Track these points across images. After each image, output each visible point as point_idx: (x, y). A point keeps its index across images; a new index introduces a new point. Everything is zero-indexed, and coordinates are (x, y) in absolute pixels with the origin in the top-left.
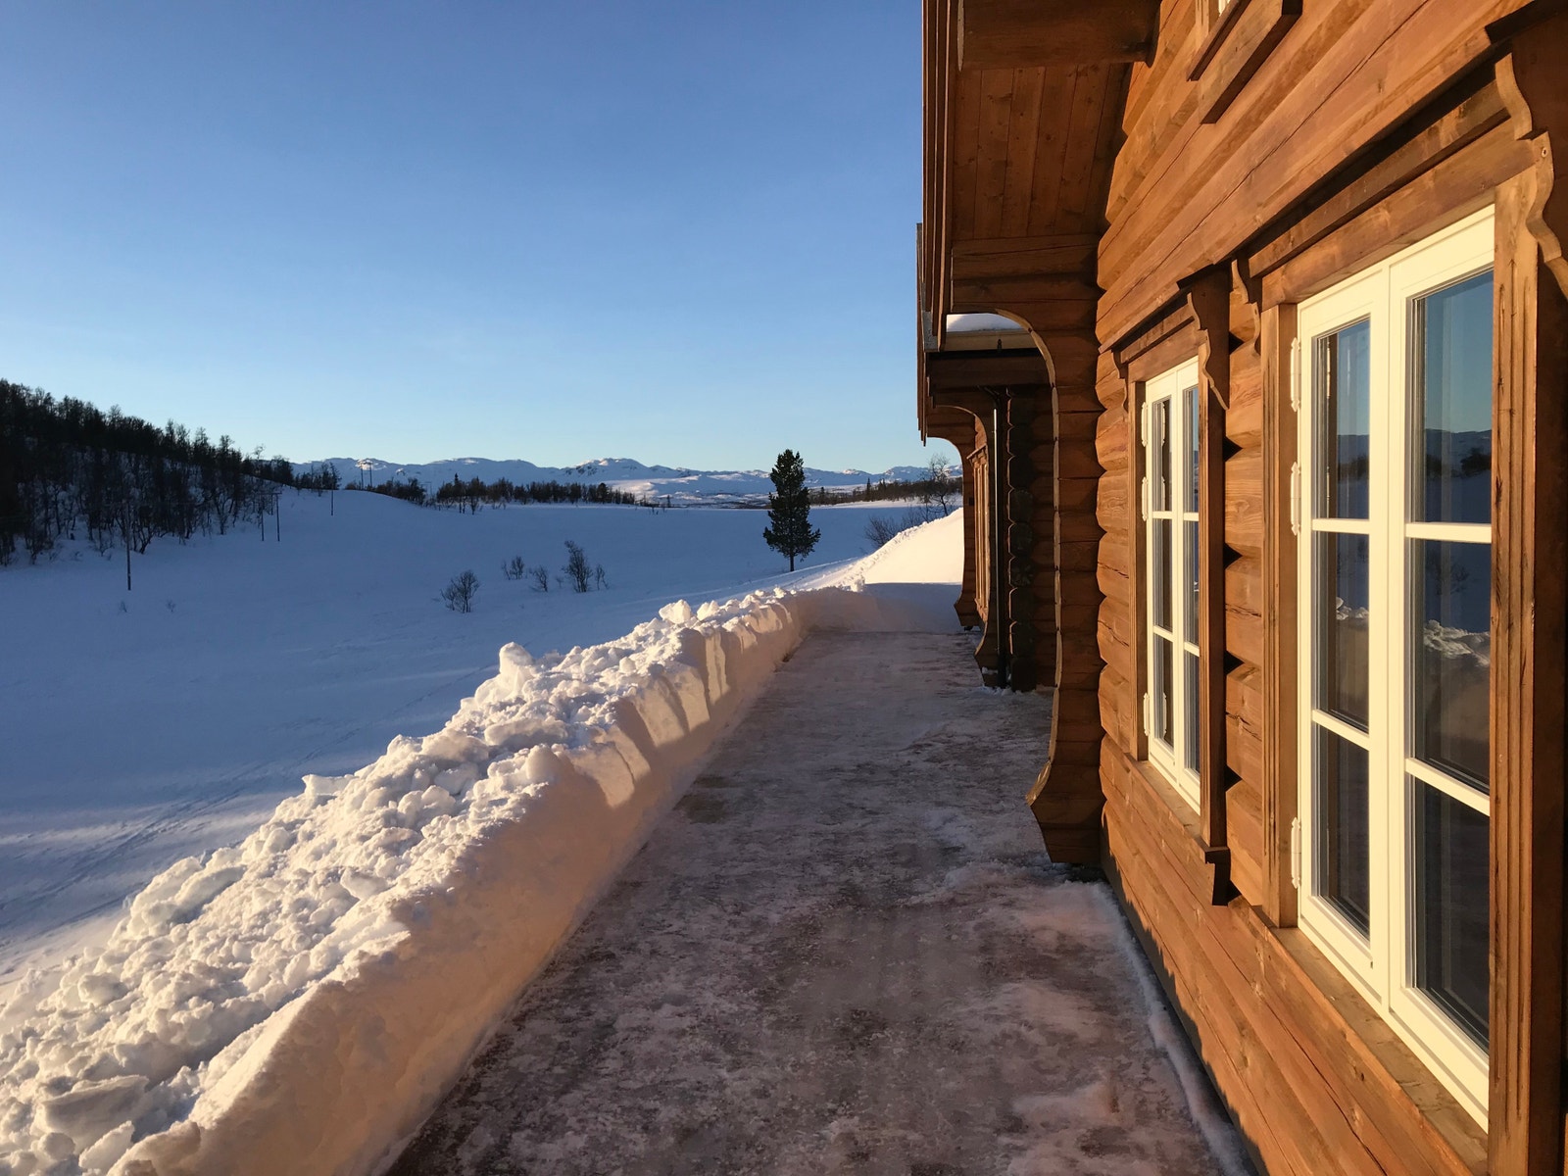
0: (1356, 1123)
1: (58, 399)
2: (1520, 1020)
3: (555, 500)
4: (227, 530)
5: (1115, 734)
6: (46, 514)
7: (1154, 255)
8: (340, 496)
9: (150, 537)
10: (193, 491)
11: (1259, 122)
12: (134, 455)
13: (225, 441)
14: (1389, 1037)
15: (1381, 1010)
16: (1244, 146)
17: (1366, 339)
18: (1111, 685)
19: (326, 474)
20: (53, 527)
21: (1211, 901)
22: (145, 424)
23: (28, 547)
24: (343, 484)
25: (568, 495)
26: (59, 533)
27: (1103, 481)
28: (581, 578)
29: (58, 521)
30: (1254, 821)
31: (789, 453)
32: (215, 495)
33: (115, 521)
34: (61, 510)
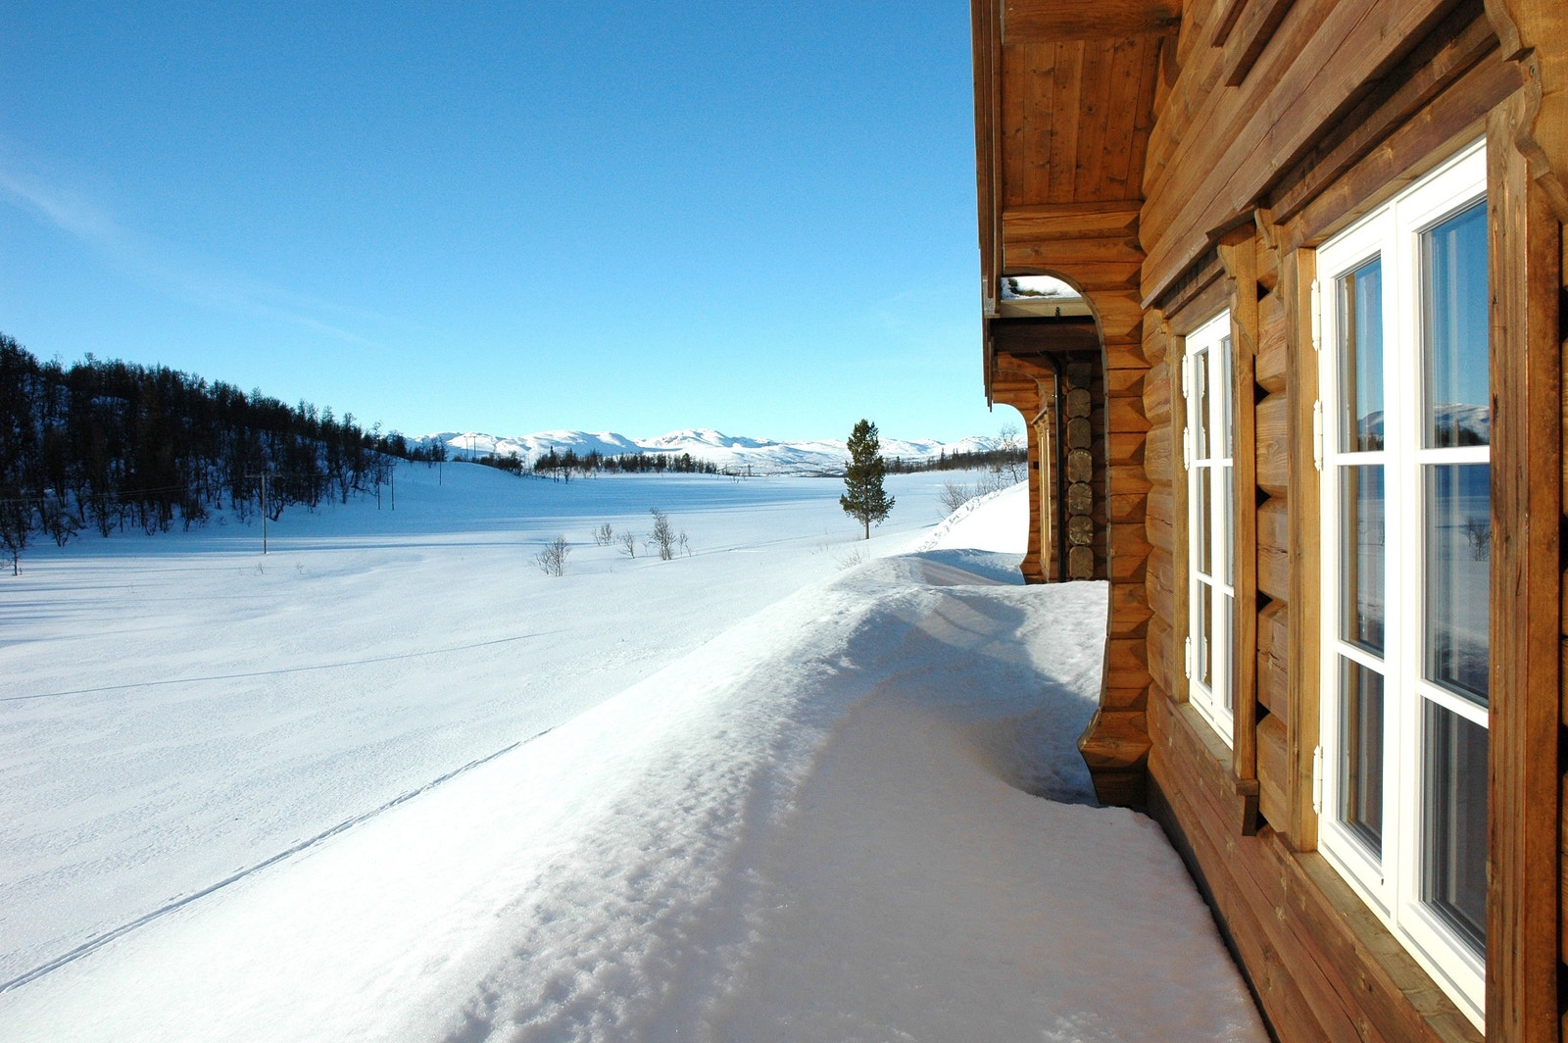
0: (1365, 1033)
1: (210, 383)
2: (1515, 924)
3: (642, 470)
4: (349, 499)
5: (1161, 680)
6: (198, 486)
7: (1189, 215)
8: (447, 470)
9: (283, 505)
10: (319, 463)
11: (1277, 81)
12: (270, 432)
13: (348, 418)
14: (1395, 949)
15: (1390, 924)
16: (1265, 104)
17: (1379, 277)
18: (1158, 633)
19: (435, 447)
20: (203, 497)
21: (1241, 831)
22: (281, 404)
23: (183, 515)
24: (450, 456)
25: (654, 466)
26: (208, 501)
27: (1150, 434)
28: (665, 545)
29: (208, 491)
30: (1281, 752)
31: (864, 423)
32: (339, 468)
33: (254, 492)
34: (210, 482)
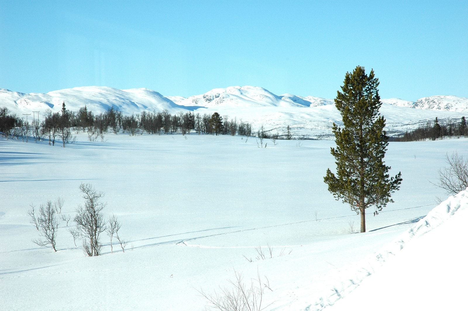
25: (181, 126)
28: (93, 233)
